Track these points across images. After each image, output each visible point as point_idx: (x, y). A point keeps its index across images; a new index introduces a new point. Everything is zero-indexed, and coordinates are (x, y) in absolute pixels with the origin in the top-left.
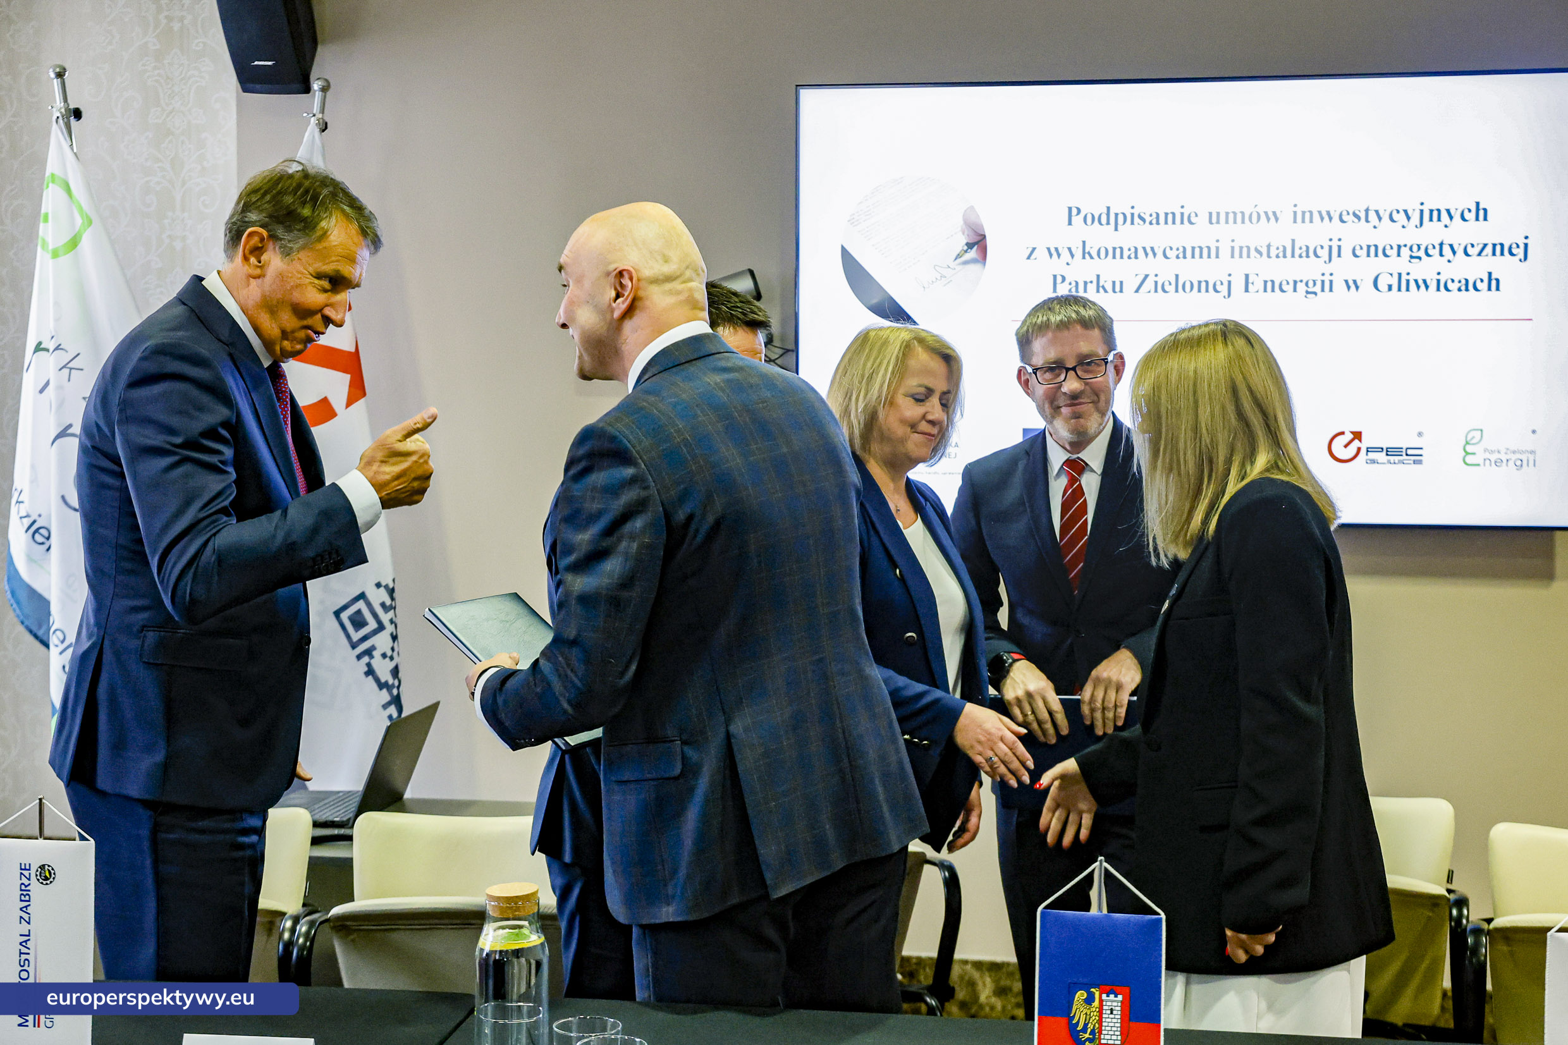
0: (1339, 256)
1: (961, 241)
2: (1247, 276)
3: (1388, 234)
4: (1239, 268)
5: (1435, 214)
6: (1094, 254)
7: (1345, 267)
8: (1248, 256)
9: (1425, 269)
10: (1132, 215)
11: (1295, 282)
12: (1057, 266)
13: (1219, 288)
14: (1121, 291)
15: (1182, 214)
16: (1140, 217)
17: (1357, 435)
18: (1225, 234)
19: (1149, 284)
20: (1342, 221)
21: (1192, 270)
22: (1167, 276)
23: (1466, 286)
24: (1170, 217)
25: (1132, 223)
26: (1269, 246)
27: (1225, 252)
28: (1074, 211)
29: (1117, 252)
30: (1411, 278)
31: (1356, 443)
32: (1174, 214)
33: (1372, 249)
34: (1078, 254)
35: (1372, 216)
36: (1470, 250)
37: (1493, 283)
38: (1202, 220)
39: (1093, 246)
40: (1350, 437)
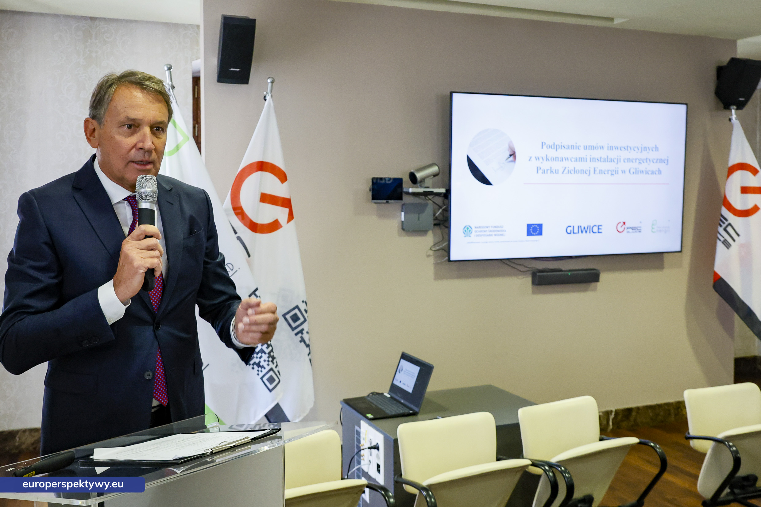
0: (620, 162)
1: (508, 154)
2: (595, 168)
3: (633, 155)
4: (592, 165)
5: (645, 149)
6: (550, 159)
7: (623, 166)
8: (595, 161)
9: (643, 167)
10: (561, 146)
11: (608, 171)
12: (538, 164)
13: (587, 172)
14: (558, 173)
15: (576, 146)
16: (564, 147)
18: (588, 153)
19: (566, 171)
20: (621, 150)
21: (580, 166)
22: (571, 168)
23: (653, 173)
25: (561, 149)
26: (601, 158)
27: (588, 160)
28: (544, 144)
29: (557, 159)
30: (639, 170)
31: (624, 226)
32: (574, 146)
33: (629, 160)
34: (545, 159)
35: (629, 148)
36: (654, 161)
37: (660, 172)
38: (582, 148)
39: (549, 157)
40: (622, 223)
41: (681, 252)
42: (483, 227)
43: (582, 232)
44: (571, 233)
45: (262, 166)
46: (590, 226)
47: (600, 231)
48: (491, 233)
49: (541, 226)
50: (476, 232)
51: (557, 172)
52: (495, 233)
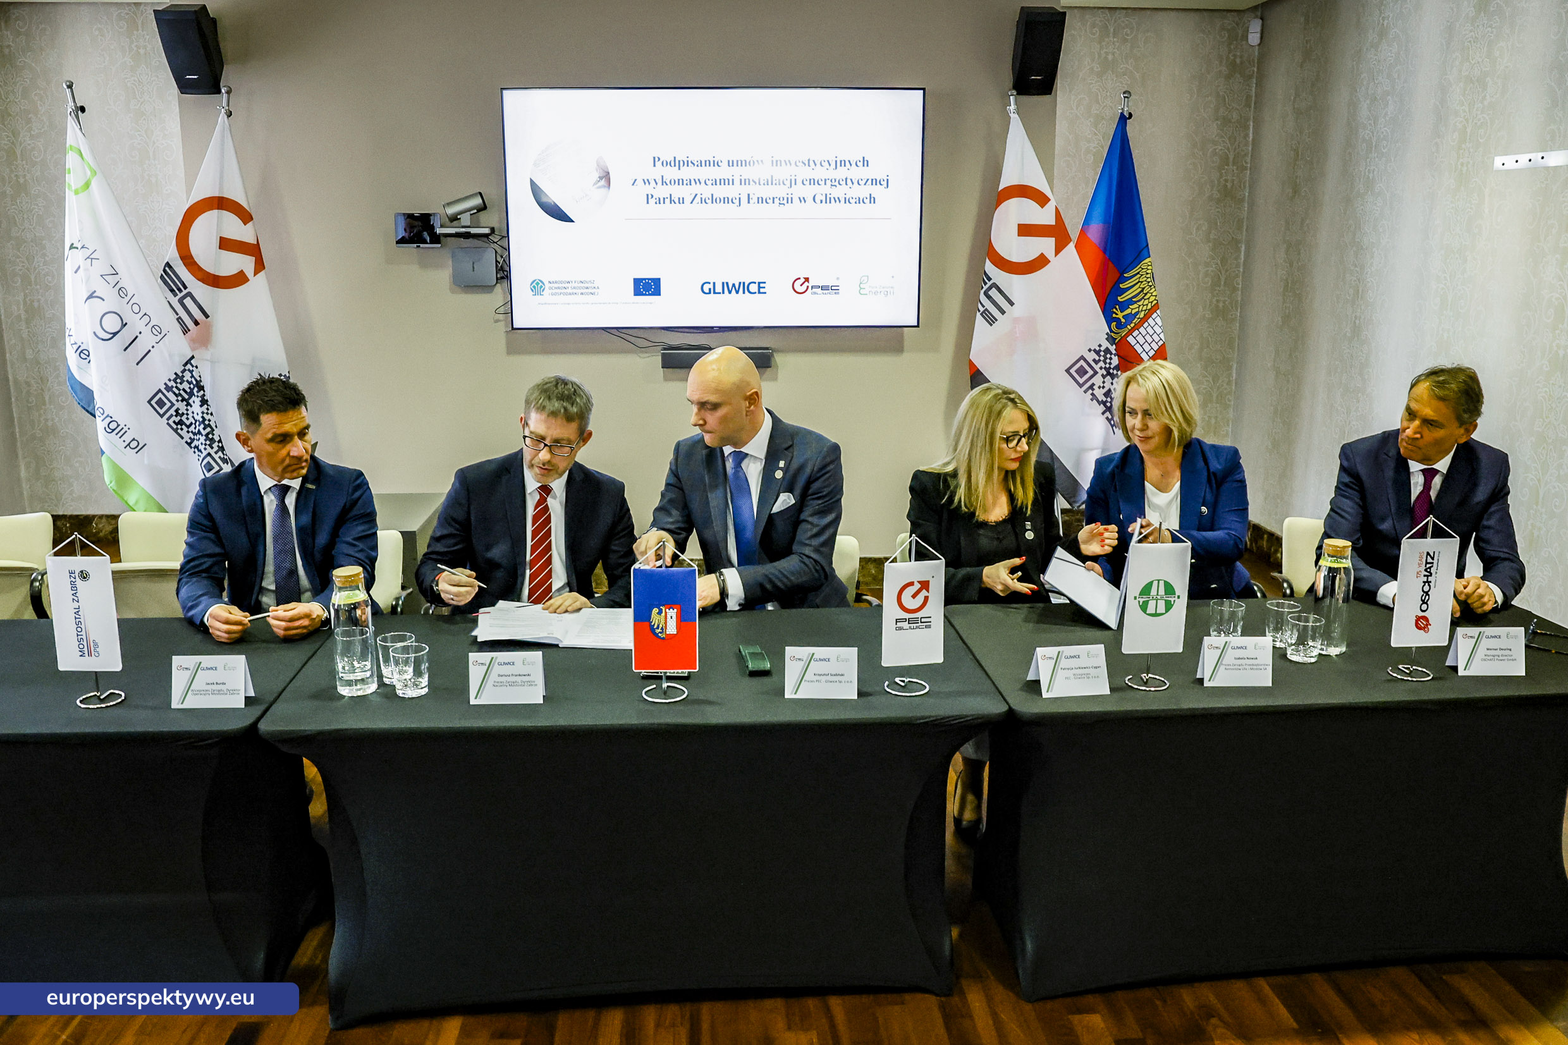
0: (796, 184)
1: (596, 176)
2: (749, 195)
3: (819, 173)
4: (745, 190)
5: (843, 163)
6: (668, 183)
7: (798, 191)
8: (750, 184)
9: (839, 192)
10: (687, 161)
11: (774, 198)
12: (649, 189)
13: (734, 201)
14: (683, 203)
15: (714, 161)
16: (691, 162)
17: (807, 280)
18: (737, 172)
19: (698, 199)
20: (796, 166)
21: (720, 191)
22: (706, 195)
23: (859, 201)
24: (708, 162)
25: (688, 166)
26: (759, 179)
27: (737, 182)
28: (657, 159)
29: (680, 182)
30: (832, 197)
31: (807, 284)
33: (812, 181)
34: (660, 182)
35: (812, 163)
36: (860, 182)
37: (872, 199)
38: (724, 164)
39: (667, 179)
40: (803, 280)
41: (918, 326)
42: (561, 282)
43: (730, 292)
44: (710, 293)
45: (221, 203)
46: (744, 283)
47: (762, 290)
48: (575, 291)
49: (657, 281)
50: (551, 288)
51: (681, 201)
52: (582, 291)
